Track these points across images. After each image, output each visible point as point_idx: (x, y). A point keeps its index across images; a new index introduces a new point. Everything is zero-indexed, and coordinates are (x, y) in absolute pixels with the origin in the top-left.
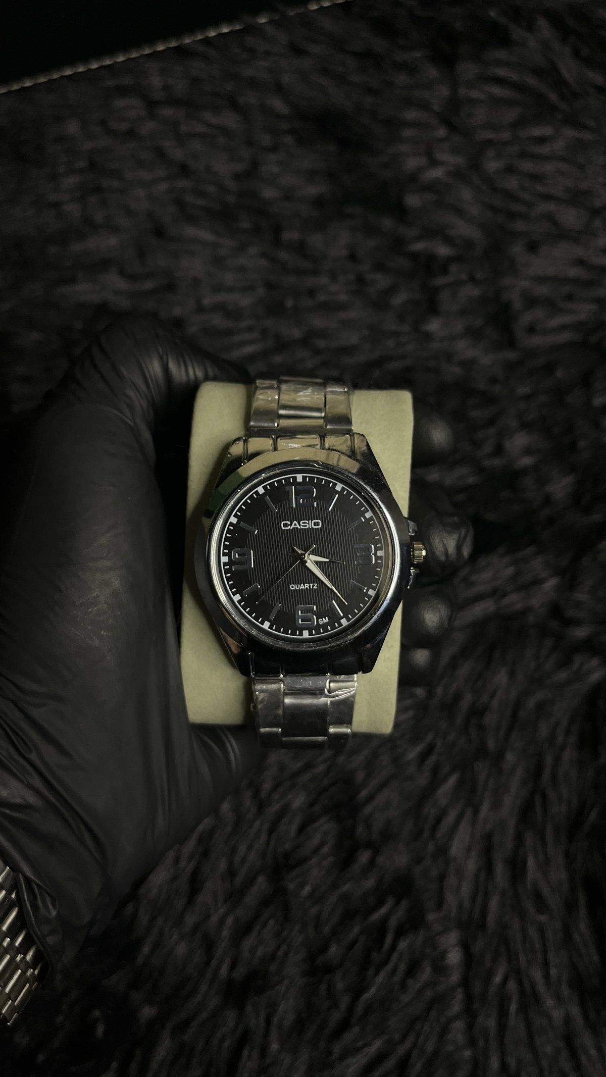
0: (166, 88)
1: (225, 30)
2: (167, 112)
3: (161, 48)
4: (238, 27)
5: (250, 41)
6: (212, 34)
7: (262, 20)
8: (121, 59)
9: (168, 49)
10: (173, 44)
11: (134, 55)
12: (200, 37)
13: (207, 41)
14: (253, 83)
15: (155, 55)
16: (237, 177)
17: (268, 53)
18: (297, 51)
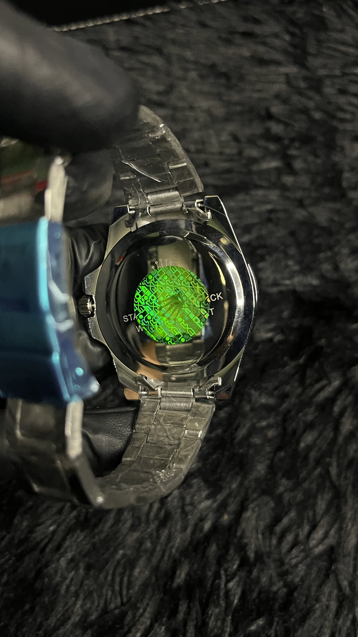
0: (118, 41)
1: (158, 11)
2: (117, 54)
3: (116, 19)
4: (166, 10)
5: (173, 18)
6: (151, 13)
7: (183, 7)
8: (91, 24)
9: (121, 20)
10: (125, 18)
11: (99, 23)
12: (142, 14)
13: (147, 17)
14: (174, 42)
15: (112, 23)
16: (159, 93)
17: (184, 25)
18: (203, 25)
